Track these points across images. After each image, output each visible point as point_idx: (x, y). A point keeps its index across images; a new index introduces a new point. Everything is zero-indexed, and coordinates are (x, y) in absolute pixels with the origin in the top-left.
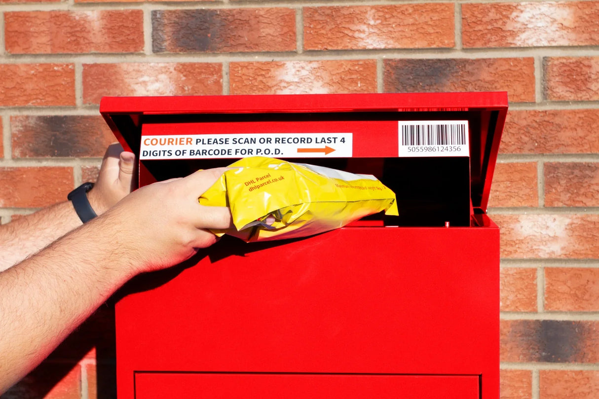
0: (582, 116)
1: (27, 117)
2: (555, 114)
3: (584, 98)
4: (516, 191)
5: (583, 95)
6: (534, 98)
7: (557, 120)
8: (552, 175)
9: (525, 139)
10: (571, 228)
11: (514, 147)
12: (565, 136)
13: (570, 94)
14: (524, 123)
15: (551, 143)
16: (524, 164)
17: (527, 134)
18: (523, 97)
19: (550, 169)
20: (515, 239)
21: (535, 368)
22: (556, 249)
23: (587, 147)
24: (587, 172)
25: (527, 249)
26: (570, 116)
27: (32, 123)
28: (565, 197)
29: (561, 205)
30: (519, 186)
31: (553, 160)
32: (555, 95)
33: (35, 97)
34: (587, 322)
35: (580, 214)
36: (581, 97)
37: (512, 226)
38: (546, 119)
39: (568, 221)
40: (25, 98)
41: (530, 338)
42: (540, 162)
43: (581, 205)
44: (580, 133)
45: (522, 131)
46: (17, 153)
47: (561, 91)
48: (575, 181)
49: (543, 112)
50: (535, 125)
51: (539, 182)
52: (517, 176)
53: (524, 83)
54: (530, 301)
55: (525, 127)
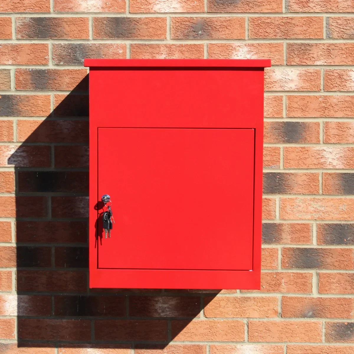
0: (305, 19)
1: (25, 18)
2: (292, 19)
3: (306, 11)
4: (273, 57)
5: (306, 10)
6: (282, 10)
7: (293, 22)
8: (290, 49)
9: (278, 31)
10: (300, 75)
11: (272, 35)
12: (297, 29)
13: (300, 9)
14: (277, 23)
15: (290, 33)
16: (277, 44)
17: (279, 29)
18: (277, 10)
19: (289, 45)
20: (272, 81)
21: (282, 146)
22: (292, 86)
23: (308, 35)
24: (308, 48)
25: (278, 86)
26: (300, 20)
27: (27, 21)
28: (297, 60)
29: (295, 64)
30: (275, 54)
31: (291, 42)
32: (292, 9)
33: (29, 7)
34: (307, 123)
35: (304, 68)
36: (305, 11)
37: (271, 74)
38: (288, 21)
39: (298, 72)
40: (24, 8)
41: (280, 131)
42: (285, 42)
43: (305, 64)
44: (305, 28)
45: (276, 27)
46: (19, 37)
47: (295, 7)
48: (302, 51)
49: (286, 17)
50: (282, 24)
51: (284, 52)
52: (273, 49)
53: (277, 3)
54: (279, 112)
55: (277, 25)
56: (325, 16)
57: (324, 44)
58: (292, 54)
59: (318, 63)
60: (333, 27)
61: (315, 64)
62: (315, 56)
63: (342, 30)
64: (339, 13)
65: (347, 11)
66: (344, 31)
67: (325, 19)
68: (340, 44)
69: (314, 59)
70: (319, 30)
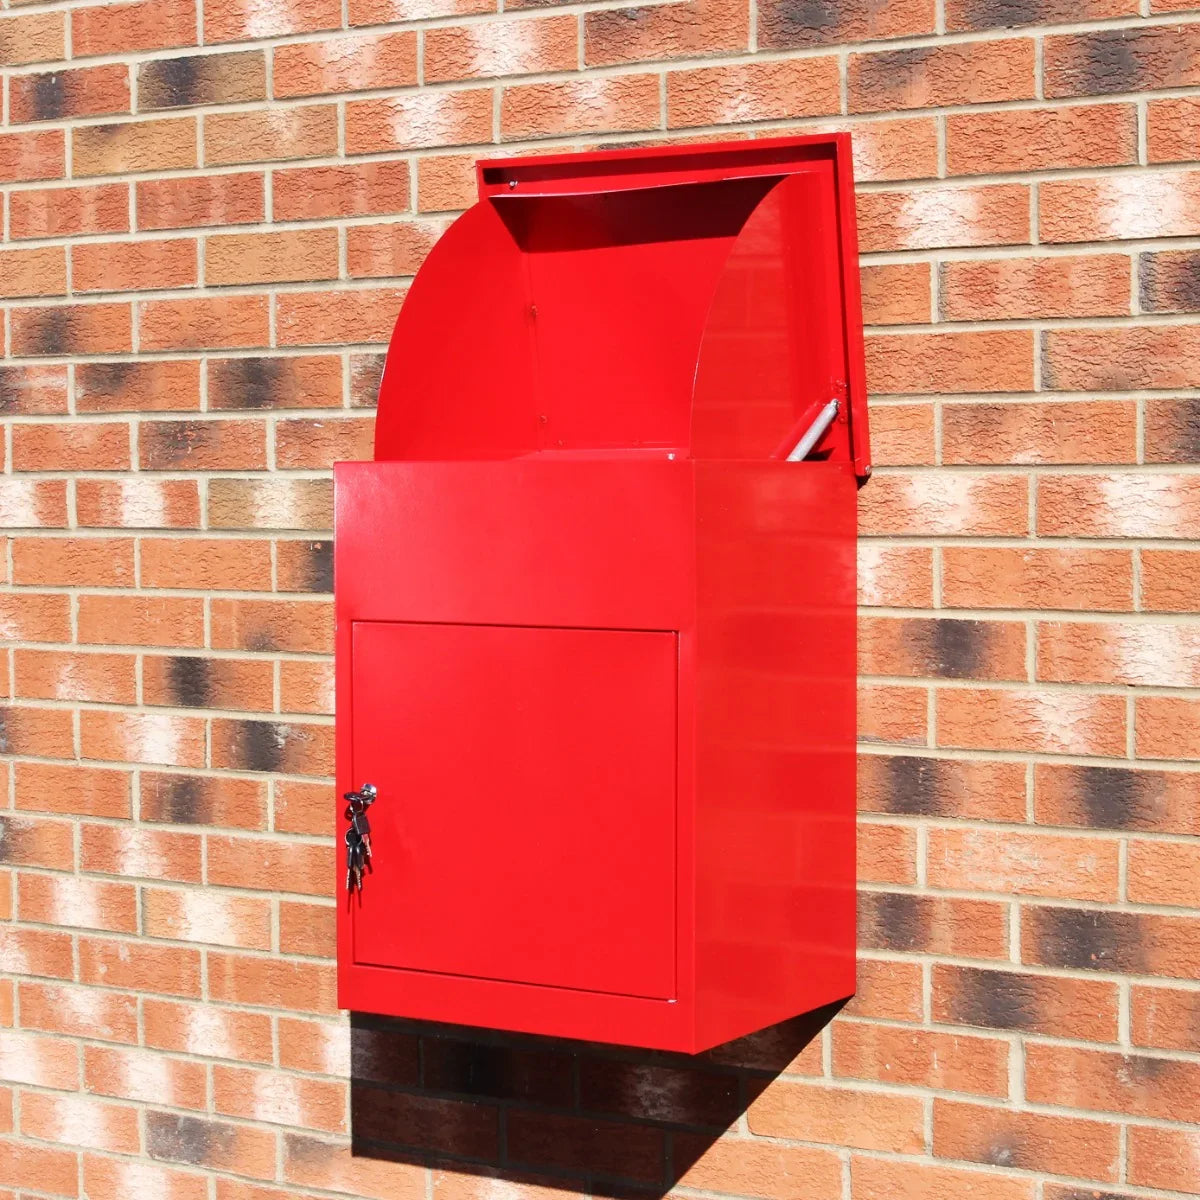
0: (987, 339)
1: (367, 355)
2: (953, 338)
3: (989, 316)
4: (908, 442)
5: (989, 312)
6: (929, 317)
7: (956, 347)
8: (951, 421)
9: (919, 371)
10: (976, 492)
11: (906, 383)
12: (967, 367)
13: (973, 310)
14: (918, 350)
15: (950, 378)
16: (915, 407)
17: (921, 366)
18: (916, 316)
19: (949, 411)
20: (906, 508)
21: (932, 685)
22: (954, 522)
23: (994, 381)
24: (995, 417)
25: (920, 522)
26: (974, 340)
27: (371, 362)
28: (967, 450)
29: (961, 461)
30: (911, 436)
31: (953, 401)
32: (953, 312)
33: (375, 330)
34: (994, 623)
35: (986, 473)
36: (986, 315)
37: (902, 491)
38: (945, 344)
39: (970, 483)
41: (925, 643)
42: (938, 403)
43: (985, 461)
44: (986, 362)
45: (915, 362)
46: (357, 402)
47: (962, 306)
48: (981, 427)
49: (940, 335)
50: (931, 353)
51: (936, 430)
52: (909, 423)
53: (917, 298)
54: (924, 592)
55: (918, 356)
56: (1037, 327)
57: (1035, 406)
58: (956, 435)
59: (1020, 458)
60: (1058, 358)
61: (1013, 462)
62: (1012, 438)
63: (1082, 364)
64: (1076, 318)
65: (1094, 312)
66: (1087, 367)
67: (1037, 338)
68: (1076, 405)
69: (1009, 448)
70: (1021, 367)
